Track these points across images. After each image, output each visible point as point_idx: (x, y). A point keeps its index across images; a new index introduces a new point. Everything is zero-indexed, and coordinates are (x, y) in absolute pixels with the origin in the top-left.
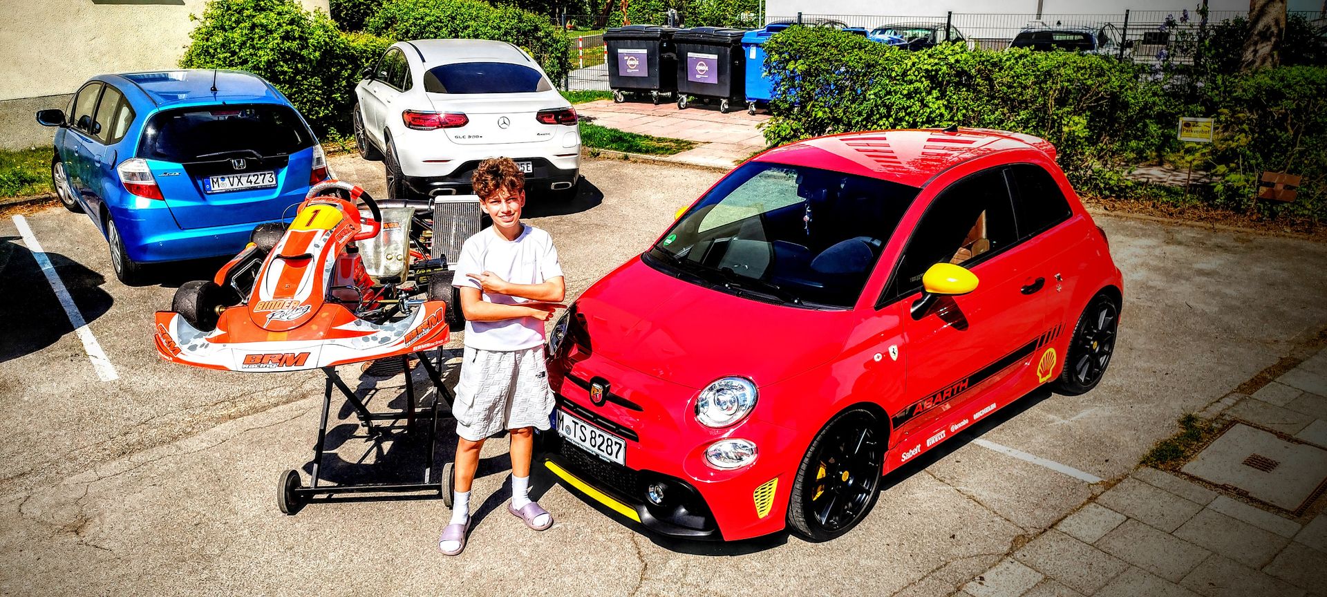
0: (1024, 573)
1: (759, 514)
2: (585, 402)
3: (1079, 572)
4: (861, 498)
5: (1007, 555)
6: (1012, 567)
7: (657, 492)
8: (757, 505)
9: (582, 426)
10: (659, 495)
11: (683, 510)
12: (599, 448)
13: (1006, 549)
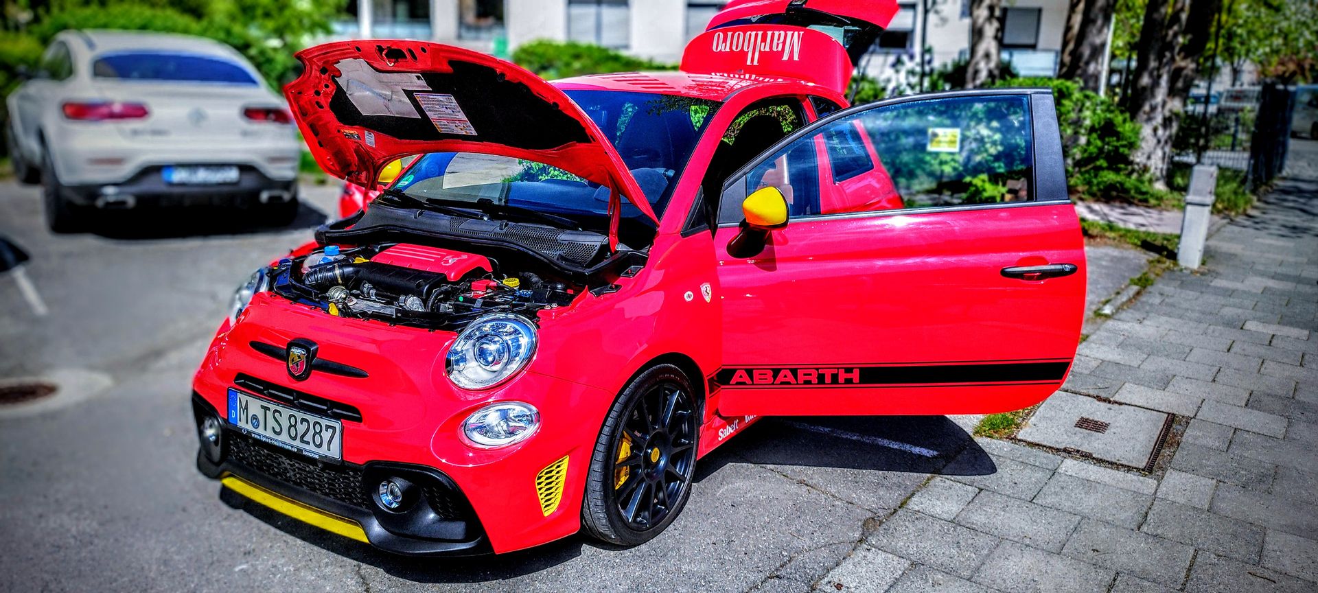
0: (885, 560)
1: (544, 510)
2: (282, 378)
3: (947, 553)
4: (674, 486)
5: (860, 541)
6: (870, 555)
7: (392, 493)
8: (540, 497)
9: (276, 411)
10: (395, 497)
11: (432, 516)
12: (302, 441)
13: (857, 535)
